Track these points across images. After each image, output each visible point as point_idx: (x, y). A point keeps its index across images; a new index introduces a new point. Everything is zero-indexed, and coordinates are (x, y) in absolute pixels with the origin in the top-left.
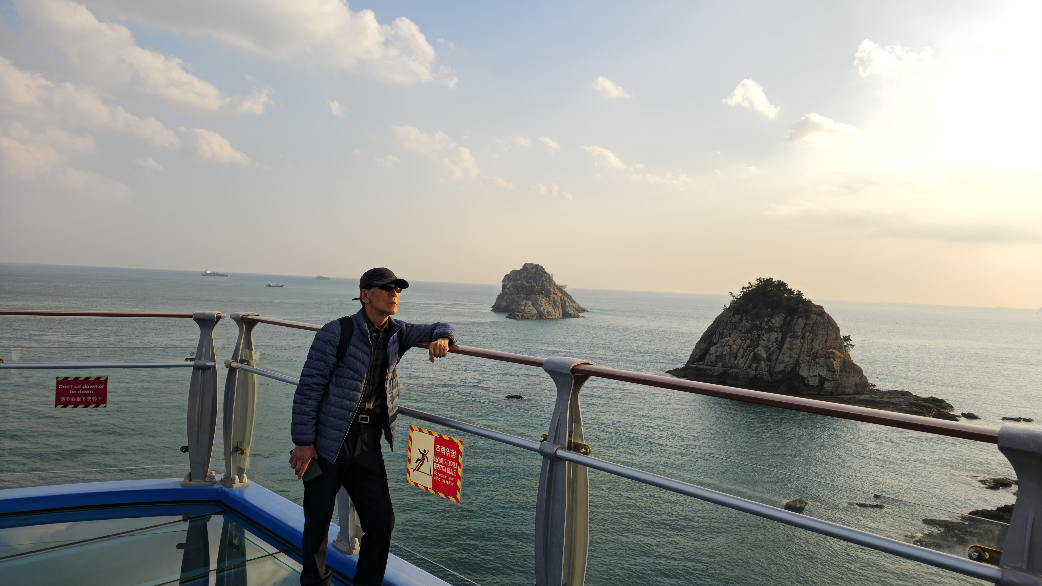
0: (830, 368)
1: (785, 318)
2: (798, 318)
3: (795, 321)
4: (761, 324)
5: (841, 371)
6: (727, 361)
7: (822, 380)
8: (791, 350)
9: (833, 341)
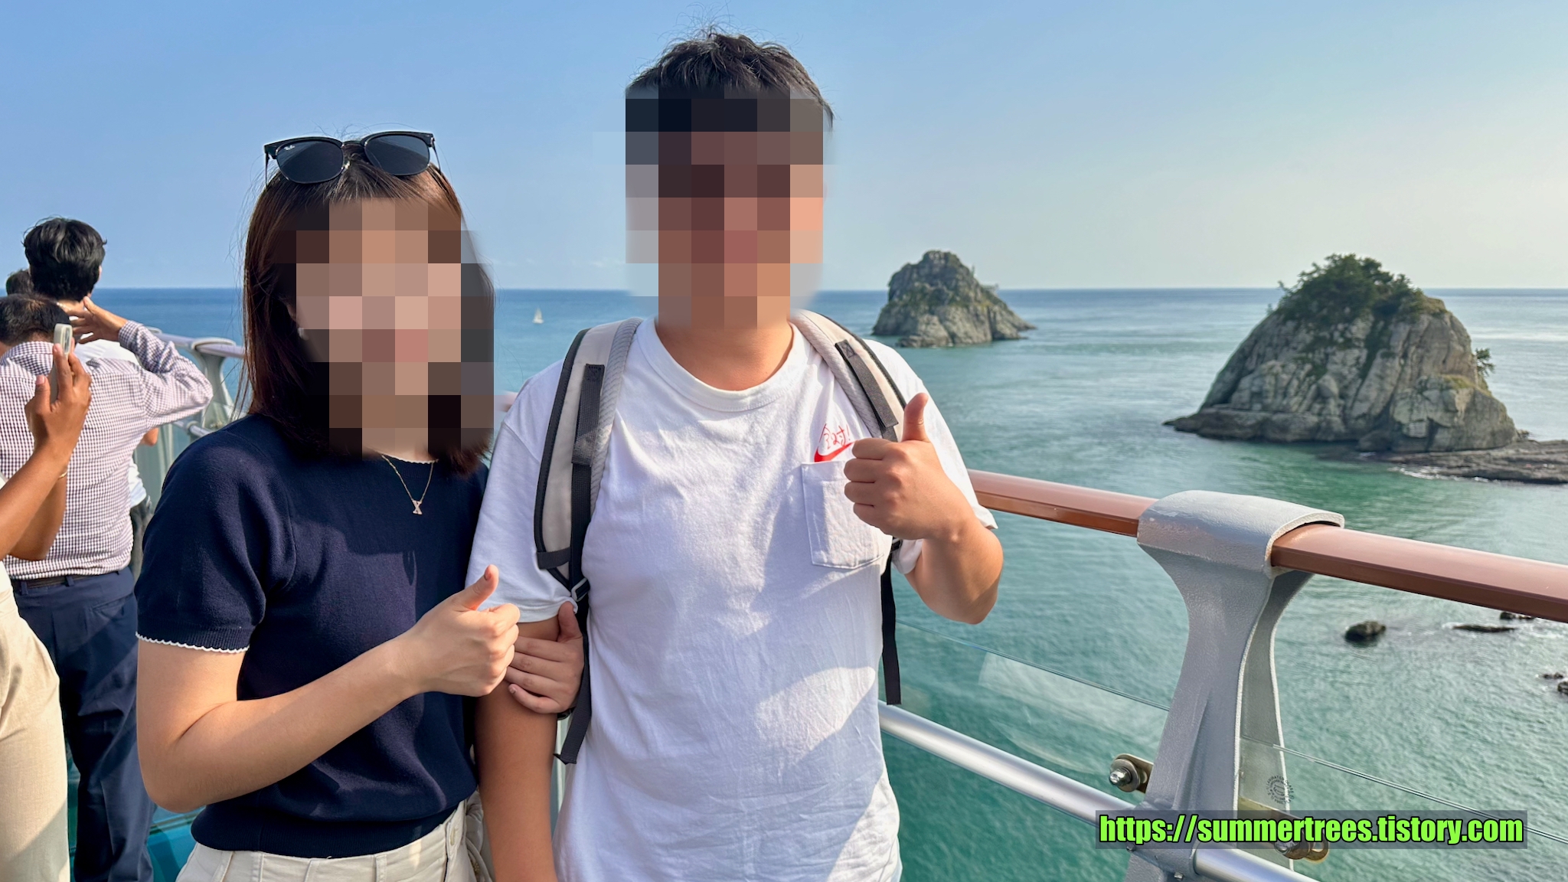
0: (1449, 408)
1: (1375, 324)
2: (1398, 322)
3: (1391, 328)
4: (1332, 335)
5: (1468, 410)
6: (1269, 401)
7: (1433, 427)
8: (1381, 378)
9: (1458, 360)
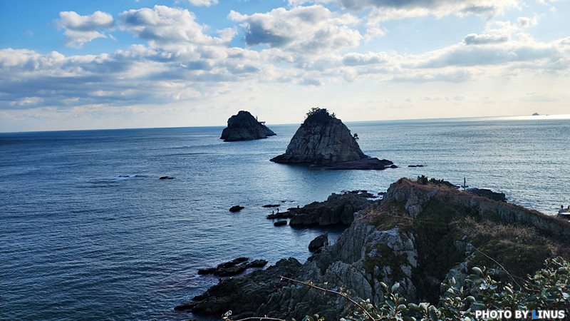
1: (322, 127)
3: (327, 128)
4: (311, 131)
7: (332, 156)
8: (324, 143)
